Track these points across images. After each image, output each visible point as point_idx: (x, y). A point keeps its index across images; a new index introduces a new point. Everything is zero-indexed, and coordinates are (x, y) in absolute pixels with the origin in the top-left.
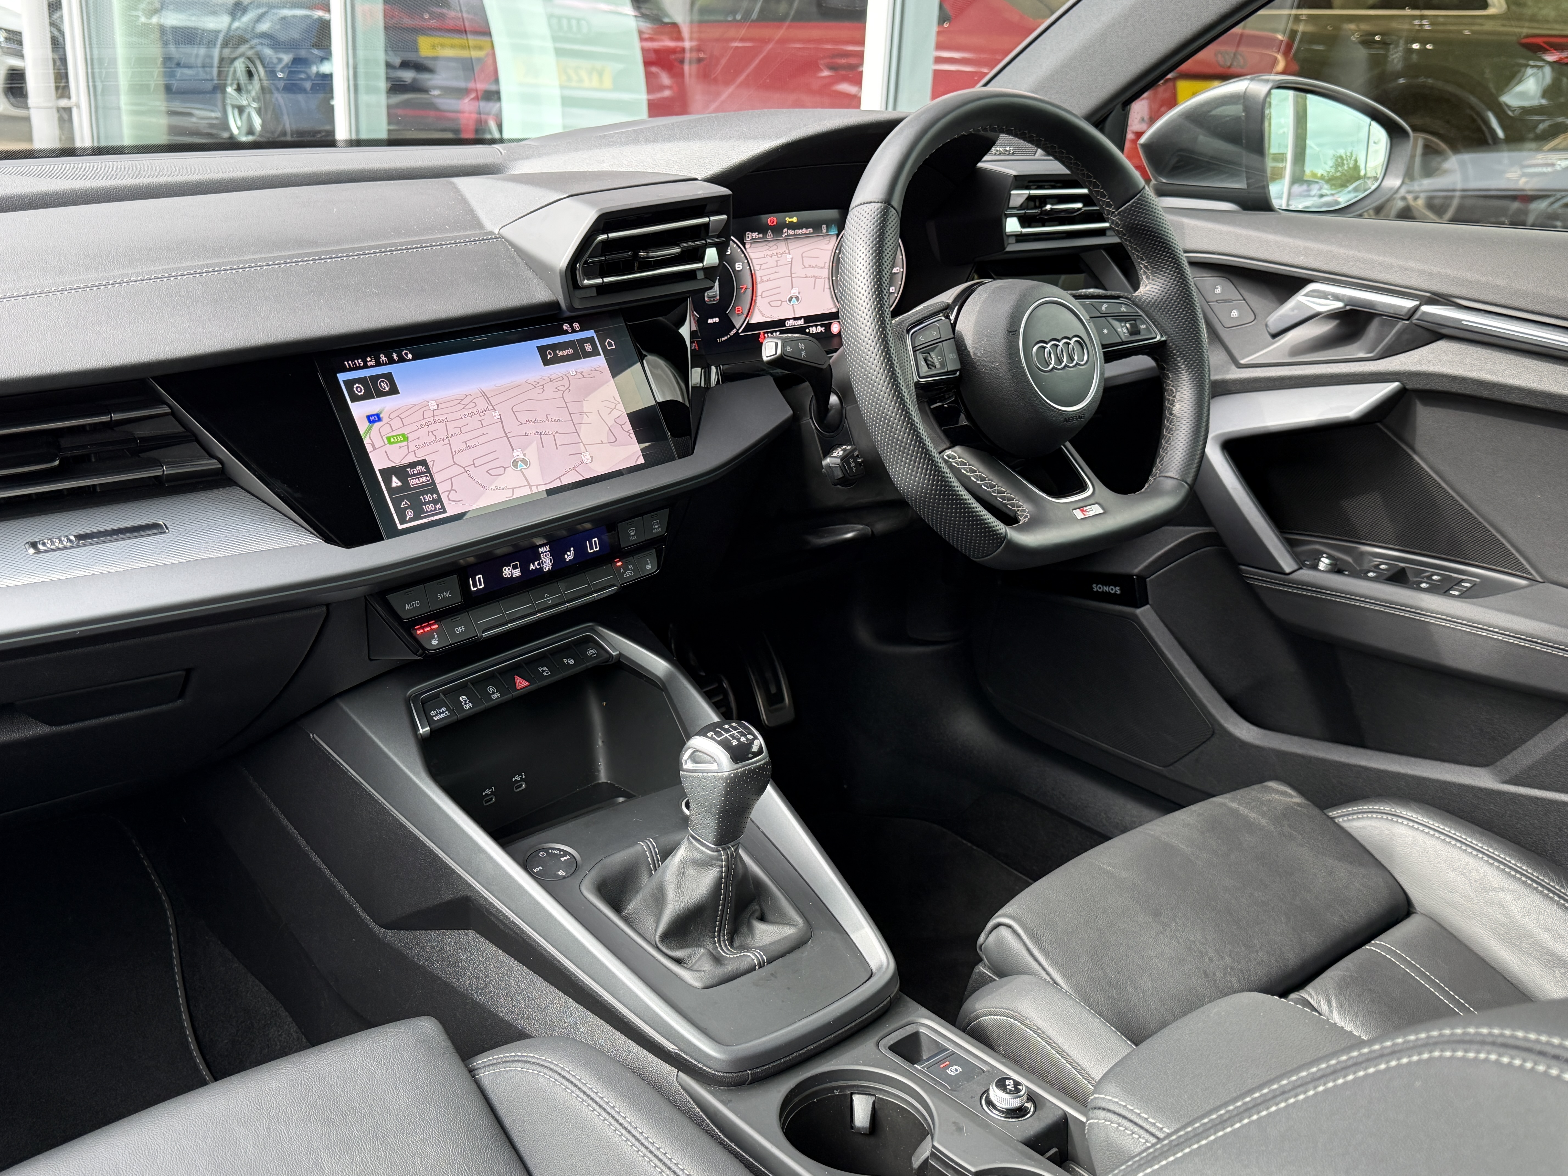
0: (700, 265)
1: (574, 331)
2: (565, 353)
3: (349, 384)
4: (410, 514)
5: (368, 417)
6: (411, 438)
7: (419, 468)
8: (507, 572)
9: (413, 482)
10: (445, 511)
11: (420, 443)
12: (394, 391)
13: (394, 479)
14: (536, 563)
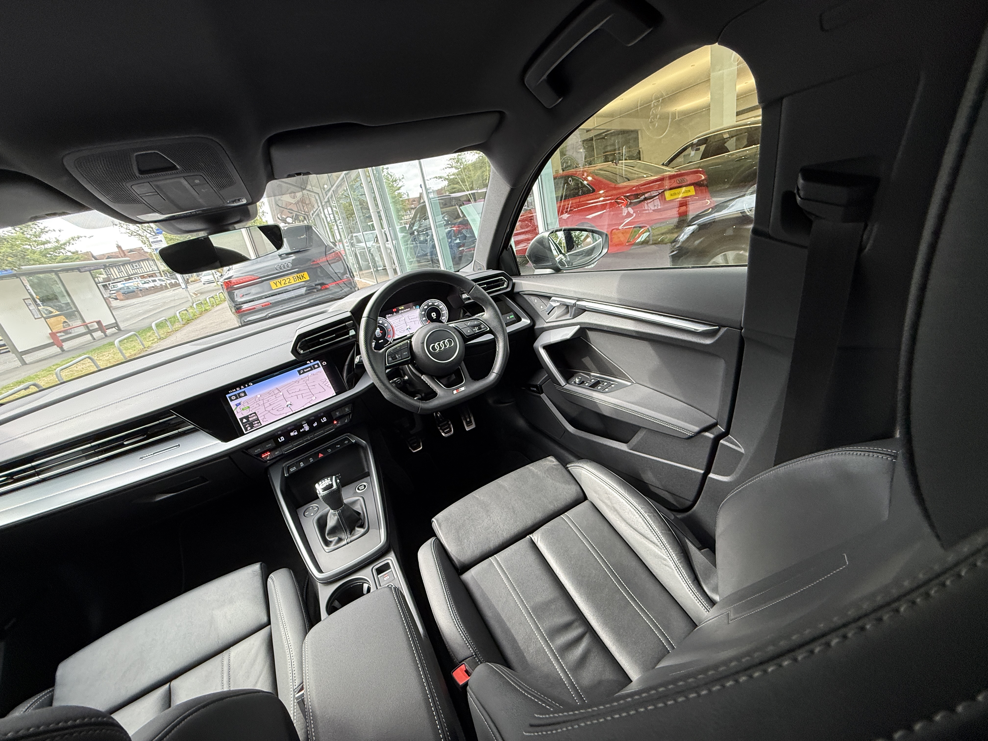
0: (348, 336)
1: (311, 363)
2: (307, 370)
3: (230, 397)
4: (249, 428)
5: (236, 405)
6: (250, 407)
7: (253, 415)
8: (292, 434)
9: (250, 419)
10: (261, 424)
11: (254, 407)
12: (246, 395)
13: (244, 420)
14: (303, 429)
